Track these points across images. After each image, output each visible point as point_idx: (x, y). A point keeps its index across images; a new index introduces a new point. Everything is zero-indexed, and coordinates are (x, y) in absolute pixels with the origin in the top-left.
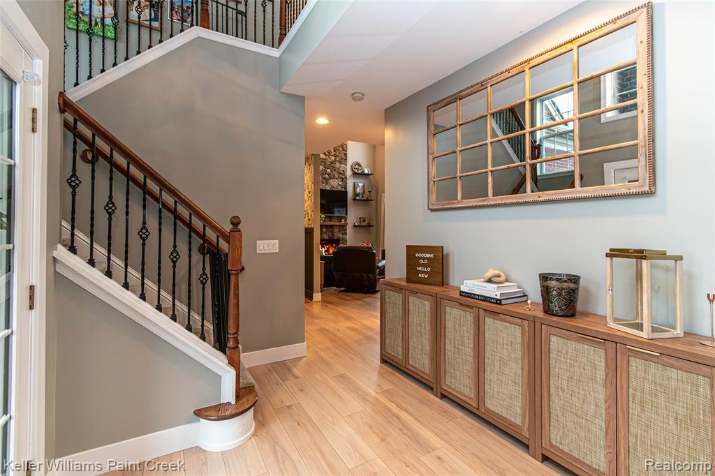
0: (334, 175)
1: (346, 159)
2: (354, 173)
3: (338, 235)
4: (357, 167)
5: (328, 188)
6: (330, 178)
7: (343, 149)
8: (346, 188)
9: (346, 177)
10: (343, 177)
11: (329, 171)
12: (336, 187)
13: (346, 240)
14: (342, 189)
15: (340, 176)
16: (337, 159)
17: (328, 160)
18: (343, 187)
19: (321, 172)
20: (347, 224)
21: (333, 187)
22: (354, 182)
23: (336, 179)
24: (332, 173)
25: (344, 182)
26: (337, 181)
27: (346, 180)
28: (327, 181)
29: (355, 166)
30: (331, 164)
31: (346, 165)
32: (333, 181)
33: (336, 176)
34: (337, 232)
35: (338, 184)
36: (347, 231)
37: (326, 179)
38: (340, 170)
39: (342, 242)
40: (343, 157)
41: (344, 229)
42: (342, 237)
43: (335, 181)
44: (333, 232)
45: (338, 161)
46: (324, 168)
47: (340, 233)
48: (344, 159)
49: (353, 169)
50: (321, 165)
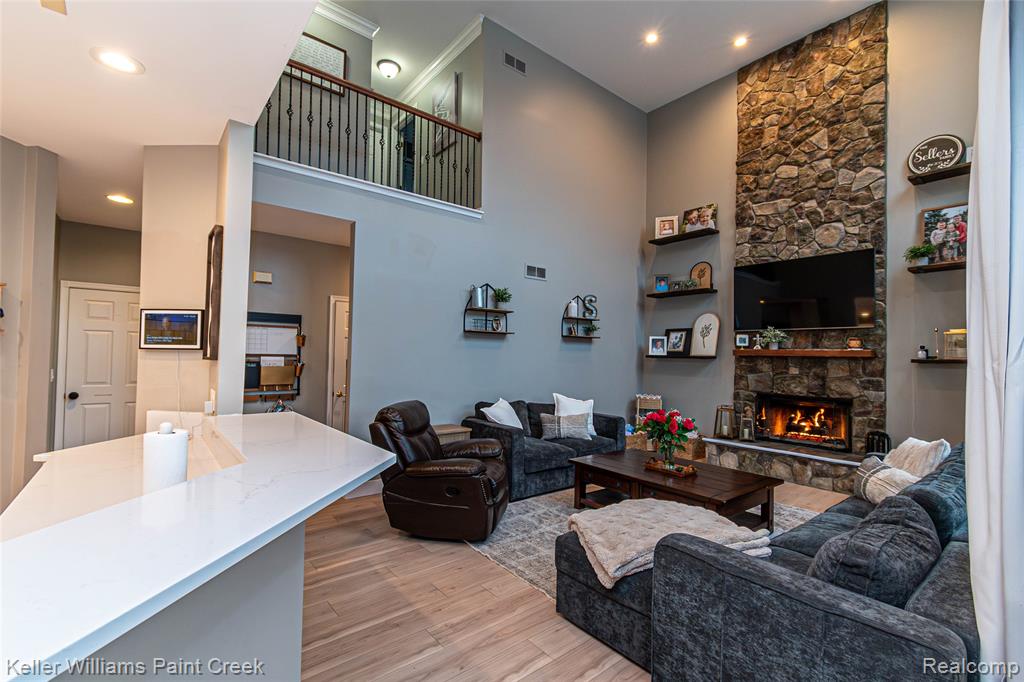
0: (830, 212)
1: (882, 148)
2: (916, 180)
3: (841, 384)
4: (933, 153)
5: (807, 252)
6: (817, 225)
7: (867, 122)
8: (879, 238)
9: (880, 207)
10: (866, 207)
11: (813, 204)
12: (838, 245)
13: (882, 406)
14: (864, 245)
15: (853, 207)
16: (843, 160)
17: (808, 176)
18: (868, 238)
19: (785, 215)
20: (884, 356)
21: (826, 247)
22: (923, 212)
23: (839, 221)
24: (821, 208)
25: (873, 221)
26: (840, 225)
27: (883, 214)
28: (804, 235)
29: (924, 152)
30: (817, 182)
31: (883, 168)
32: (828, 229)
33: (837, 213)
34: (840, 379)
35: (847, 233)
36: (884, 378)
37: (799, 231)
38: (853, 189)
39: (862, 410)
40: (869, 144)
41: (869, 368)
42: (861, 396)
43: (835, 228)
44: (823, 378)
45: (844, 166)
46: (794, 203)
47: (854, 383)
48: (870, 151)
49: (916, 166)
50: (782, 197)
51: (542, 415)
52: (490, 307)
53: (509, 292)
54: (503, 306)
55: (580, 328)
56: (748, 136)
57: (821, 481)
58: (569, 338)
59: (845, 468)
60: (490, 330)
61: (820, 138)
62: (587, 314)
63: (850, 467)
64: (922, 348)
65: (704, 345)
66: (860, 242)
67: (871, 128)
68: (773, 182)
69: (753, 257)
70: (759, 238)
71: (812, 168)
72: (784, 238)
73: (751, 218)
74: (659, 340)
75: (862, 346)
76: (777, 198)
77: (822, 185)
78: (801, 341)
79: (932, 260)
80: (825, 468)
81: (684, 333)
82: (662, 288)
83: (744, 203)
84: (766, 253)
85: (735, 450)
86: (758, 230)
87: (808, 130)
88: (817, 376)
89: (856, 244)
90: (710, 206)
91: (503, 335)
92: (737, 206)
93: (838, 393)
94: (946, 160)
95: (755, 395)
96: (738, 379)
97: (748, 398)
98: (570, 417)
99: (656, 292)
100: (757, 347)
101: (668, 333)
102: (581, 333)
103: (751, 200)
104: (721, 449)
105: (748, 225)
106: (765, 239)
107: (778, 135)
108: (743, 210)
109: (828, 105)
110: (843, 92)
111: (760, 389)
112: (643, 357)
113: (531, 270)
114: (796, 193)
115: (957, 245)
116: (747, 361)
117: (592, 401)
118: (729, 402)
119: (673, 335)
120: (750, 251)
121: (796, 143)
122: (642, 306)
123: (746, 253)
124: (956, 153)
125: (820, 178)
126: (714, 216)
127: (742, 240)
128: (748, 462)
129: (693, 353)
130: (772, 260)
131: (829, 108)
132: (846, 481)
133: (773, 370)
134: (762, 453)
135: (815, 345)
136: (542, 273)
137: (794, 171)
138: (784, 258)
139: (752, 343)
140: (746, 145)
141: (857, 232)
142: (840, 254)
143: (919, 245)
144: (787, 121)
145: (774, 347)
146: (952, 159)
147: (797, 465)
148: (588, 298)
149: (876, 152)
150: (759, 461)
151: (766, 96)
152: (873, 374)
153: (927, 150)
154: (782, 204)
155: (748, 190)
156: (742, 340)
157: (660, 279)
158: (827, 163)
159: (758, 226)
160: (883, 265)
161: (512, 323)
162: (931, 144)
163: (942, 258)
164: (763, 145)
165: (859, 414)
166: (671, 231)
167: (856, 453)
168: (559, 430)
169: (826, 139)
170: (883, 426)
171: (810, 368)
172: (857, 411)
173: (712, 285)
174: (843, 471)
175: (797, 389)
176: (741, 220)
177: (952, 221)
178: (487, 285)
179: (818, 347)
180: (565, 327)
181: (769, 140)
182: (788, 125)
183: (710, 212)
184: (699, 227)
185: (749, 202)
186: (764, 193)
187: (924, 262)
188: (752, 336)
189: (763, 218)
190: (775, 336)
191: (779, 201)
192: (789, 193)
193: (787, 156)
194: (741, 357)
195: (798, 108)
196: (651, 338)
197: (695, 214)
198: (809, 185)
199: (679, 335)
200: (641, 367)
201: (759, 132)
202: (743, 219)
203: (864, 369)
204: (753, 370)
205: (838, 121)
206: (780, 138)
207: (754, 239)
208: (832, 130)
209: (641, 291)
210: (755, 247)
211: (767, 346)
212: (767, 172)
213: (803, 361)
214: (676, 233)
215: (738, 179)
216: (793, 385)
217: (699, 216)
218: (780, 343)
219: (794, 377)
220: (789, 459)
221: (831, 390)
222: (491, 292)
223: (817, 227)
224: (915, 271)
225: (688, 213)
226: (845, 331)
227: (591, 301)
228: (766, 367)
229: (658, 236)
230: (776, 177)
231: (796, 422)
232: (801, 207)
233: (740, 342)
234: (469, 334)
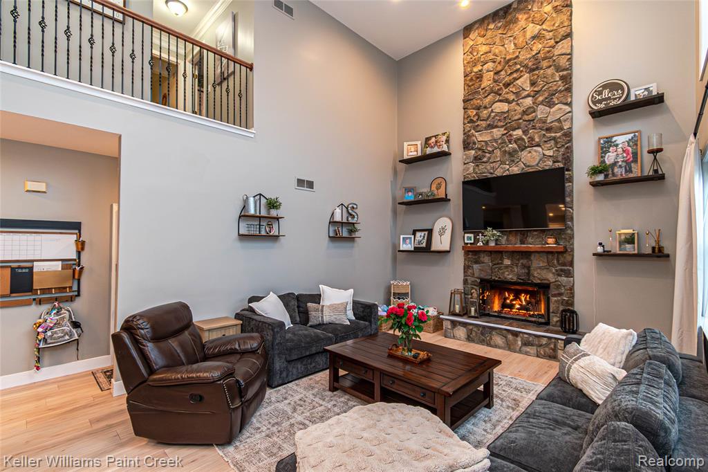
0: (532, 139)
1: (569, 90)
2: (595, 115)
3: (542, 272)
4: (606, 93)
5: (515, 170)
6: (523, 148)
7: (558, 69)
8: (568, 159)
9: (568, 135)
10: (558, 135)
11: (519, 133)
12: (537, 165)
13: (572, 289)
14: (557, 164)
15: (548, 135)
16: (541, 99)
17: (515, 111)
18: (560, 159)
19: (499, 141)
20: (572, 250)
21: (529, 166)
22: (600, 139)
23: (538, 145)
24: (526, 135)
25: (563, 146)
26: (539, 149)
27: (570, 141)
28: (513, 157)
29: (600, 93)
30: (522, 115)
31: (570, 105)
32: (530, 152)
33: (537, 140)
34: (540, 268)
35: (544, 155)
36: (573, 267)
37: (510, 153)
38: (548, 122)
39: (556, 292)
40: (560, 86)
41: (562, 260)
42: (556, 281)
43: (536, 151)
44: (529, 268)
45: (542, 103)
46: (505, 132)
47: (551, 271)
48: (561, 92)
49: (594, 103)
50: (497, 127)
51: (309, 304)
52: (264, 213)
53: (280, 200)
54: (274, 213)
55: (345, 229)
56: (471, 80)
57: (528, 349)
58: (335, 238)
59: (546, 339)
60: (263, 233)
61: (524, 81)
62: (350, 219)
63: (550, 338)
64: (600, 244)
65: (441, 242)
66: (554, 162)
67: (561, 73)
68: (490, 116)
69: (476, 173)
70: (480, 159)
71: (518, 104)
72: (499, 159)
73: (474, 143)
74: (407, 238)
75: (556, 243)
76: (493, 128)
77: (526, 117)
78: (512, 238)
79: (606, 176)
80: (531, 339)
81: (426, 233)
82: (410, 197)
83: (470, 131)
84: (486, 171)
85: (464, 325)
86: (480, 153)
87: (515, 75)
88: (524, 266)
89: (551, 163)
90: (444, 134)
91: (276, 237)
92: (464, 134)
93: (539, 279)
94: (615, 99)
95: (479, 281)
96: (466, 268)
97: (474, 283)
98: (331, 306)
99: (405, 200)
100: (480, 244)
101: (414, 233)
102: (345, 234)
103: (474, 129)
104: (454, 323)
105: (472, 149)
106: (485, 159)
107: (494, 79)
108: (468, 136)
109: (529, 56)
110: (540, 46)
111: (482, 276)
112: (397, 251)
113: (301, 182)
114: (506, 124)
115: (624, 164)
116: (472, 253)
117: (352, 290)
118: (460, 286)
119: (418, 234)
120: (474, 169)
121: (507, 85)
122: (395, 212)
123: (471, 170)
124: (623, 94)
125: (524, 113)
126: (447, 141)
127: (468, 161)
128: (474, 334)
129: (433, 248)
130: (490, 176)
131: (530, 58)
132: (547, 349)
133: (492, 262)
134: (484, 327)
135: (522, 242)
136: (310, 185)
137: (504, 107)
138: (498, 174)
139: (476, 241)
140: (470, 86)
141: (551, 154)
142: (540, 171)
143: (597, 164)
144: (499, 68)
145: (492, 244)
146: (620, 98)
147: (510, 337)
148: (350, 206)
149: (564, 93)
150: (482, 334)
151: (484, 49)
152: (564, 264)
153: (602, 91)
154: (498, 133)
155: (471, 121)
156: (469, 238)
157: (408, 190)
158: (529, 101)
159: (480, 149)
160: (571, 180)
161: (285, 227)
162: (605, 87)
163: (614, 174)
164: (482, 87)
165: (555, 295)
166: (415, 153)
167: (553, 326)
168: (322, 317)
169: (528, 82)
170: (572, 304)
171: (518, 260)
172: (553, 293)
173: (446, 195)
174: (544, 341)
175: (510, 276)
176: (467, 145)
177: (620, 146)
178: (260, 195)
179: (524, 244)
180: (331, 229)
181: (487, 82)
182: (501, 71)
183: (444, 138)
184: (436, 150)
185: (473, 131)
186: (484, 124)
187: (601, 178)
188: (476, 234)
189: (483, 143)
190: (493, 235)
191: (494, 130)
192: (502, 124)
193: (500, 95)
194: (469, 251)
195: (507, 58)
196: (402, 236)
197: (433, 140)
198: (516, 118)
199: (423, 234)
200: (394, 259)
201: (479, 77)
202: (469, 144)
203: (558, 261)
204: (476, 262)
205: (537, 68)
206: (495, 81)
207: (477, 159)
208: (533, 75)
209: (394, 199)
210: (477, 166)
211: (487, 242)
212: (485, 108)
213: (513, 254)
214: (419, 154)
215: (465, 112)
216: (507, 273)
217: (436, 142)
218: (496, 240)
219: (507, 267)
220: (504, 332)
221: (534, 277)
222: (263, 201)
223: (522, 150)
224: (594, 184)
225: (428, 139)
226: (544, 231)
227: (353, 207)
228: (486, 259)
229: (406, 157)
230: (492, 111)
231: (508, 301)
232: (510, 135)
233: (468, 240)
234: (242, 237)
